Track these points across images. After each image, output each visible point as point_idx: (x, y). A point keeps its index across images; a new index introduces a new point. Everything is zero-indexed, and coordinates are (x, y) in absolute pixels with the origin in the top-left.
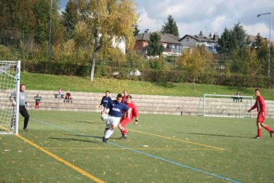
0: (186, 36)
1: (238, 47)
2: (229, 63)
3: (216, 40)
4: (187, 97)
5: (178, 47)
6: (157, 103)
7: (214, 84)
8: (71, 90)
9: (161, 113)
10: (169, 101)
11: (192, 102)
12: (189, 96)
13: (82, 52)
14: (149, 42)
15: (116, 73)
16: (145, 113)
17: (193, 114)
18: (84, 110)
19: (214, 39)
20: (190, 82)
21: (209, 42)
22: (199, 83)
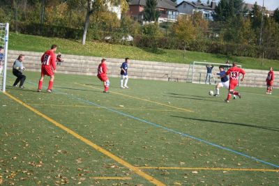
0: (184, 2)
1: (235, 15)
2: (223, 31)
3: (213, 8)
4: (178, 64)
5: (174, 13)
6: (148, 69)
7: (205, 51)
8: (63, 53)
9: (151, 79)
10: (159, 67)
11: (181, 69)
12: (179, 62)
13: (75, 15)
14: (145, 7)
15: (108, 38)
16: (135, 77)
17: (182, 81)
18: (74, 73)
19: (211, 6)
20: (181, 49)
21: (206, 9)
22: (190, 50)
